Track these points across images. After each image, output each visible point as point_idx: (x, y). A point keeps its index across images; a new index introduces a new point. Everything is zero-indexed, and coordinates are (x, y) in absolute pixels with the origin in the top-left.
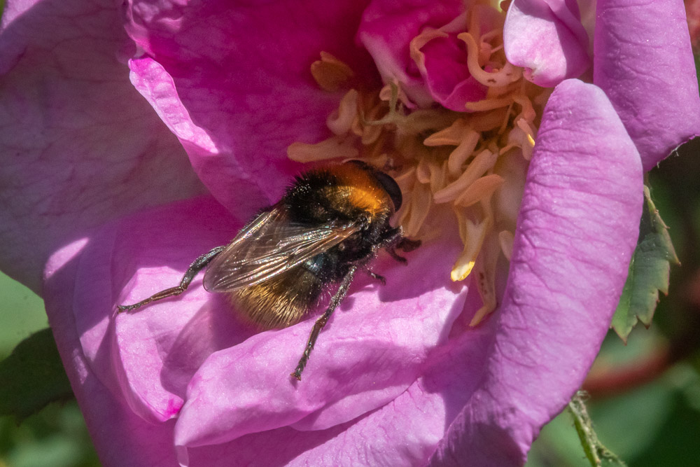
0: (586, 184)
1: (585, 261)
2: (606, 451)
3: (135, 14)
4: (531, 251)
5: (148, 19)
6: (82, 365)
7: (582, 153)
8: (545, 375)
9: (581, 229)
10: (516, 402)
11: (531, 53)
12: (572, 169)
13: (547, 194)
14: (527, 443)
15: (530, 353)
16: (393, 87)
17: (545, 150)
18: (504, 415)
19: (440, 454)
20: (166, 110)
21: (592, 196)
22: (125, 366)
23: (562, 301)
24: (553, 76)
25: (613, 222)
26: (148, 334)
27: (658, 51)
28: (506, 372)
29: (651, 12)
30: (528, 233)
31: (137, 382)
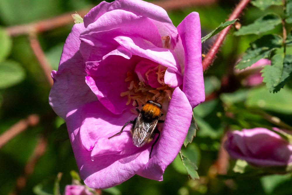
0: (180, 114)
1: (179, 131)
2: (184, 156)
3: (87, 67)
4: (167, 127)
5: (90, 69)
6: (73, 136)
7: (180, 107)
8: (169, 155)
9: (178, 124)
10: (162, 160)
11: (170, 81)
12: (177, 110)
13: (171, 115)
14: (164, 169)
15: (166, 150)
16: (141, 82)
17: (172, 105)
18: (160, 163)
19: (146, 167)
20: (93, 88)
21: (181, 117)
22: (81, 139)
23: (174, 139)
24: (174, 86)
25: (185, 123)
26: (87, 132)
27: (197, 83)
28: (161, 153)
29: (195, 75)
30: (167, 123)
31: (84, 142)
